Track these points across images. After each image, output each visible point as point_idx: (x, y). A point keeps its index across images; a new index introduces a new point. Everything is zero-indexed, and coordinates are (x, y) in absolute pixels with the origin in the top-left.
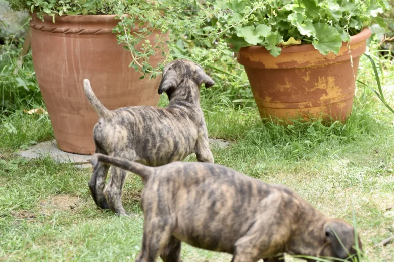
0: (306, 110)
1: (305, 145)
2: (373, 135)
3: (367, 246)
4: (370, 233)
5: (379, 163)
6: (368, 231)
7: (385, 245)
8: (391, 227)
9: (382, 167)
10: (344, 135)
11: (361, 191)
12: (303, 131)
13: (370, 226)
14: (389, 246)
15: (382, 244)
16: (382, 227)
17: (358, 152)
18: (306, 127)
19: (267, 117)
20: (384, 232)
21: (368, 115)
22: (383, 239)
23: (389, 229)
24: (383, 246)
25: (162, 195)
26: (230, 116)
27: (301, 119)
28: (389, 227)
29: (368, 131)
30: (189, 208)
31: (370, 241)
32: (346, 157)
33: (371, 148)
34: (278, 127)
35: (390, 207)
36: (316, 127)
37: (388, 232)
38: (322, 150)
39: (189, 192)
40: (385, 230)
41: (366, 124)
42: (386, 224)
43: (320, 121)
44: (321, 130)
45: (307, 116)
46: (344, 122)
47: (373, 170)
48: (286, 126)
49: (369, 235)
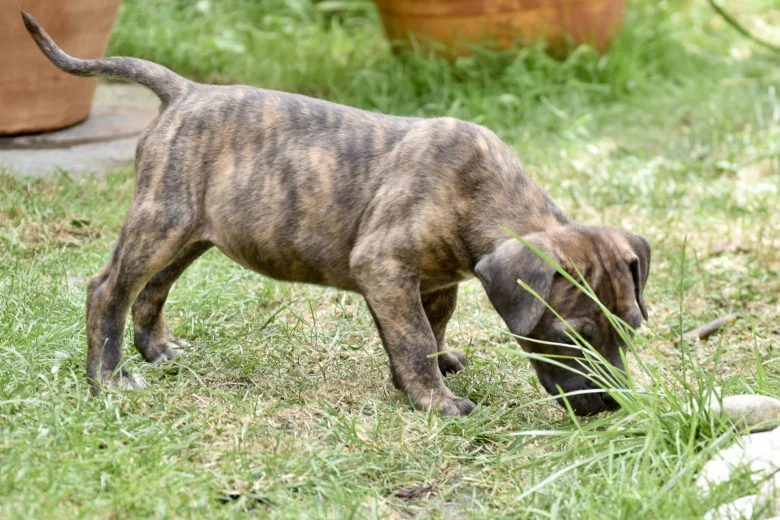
0: (504, 18)
1: (503, 108)
2: (678, 83)
3: (658, 339)
4: (666, 310)
5: (692, 148)
6: (662, 305)
7: (705, 337)
8: (721, 295)
9: (701, 158)
10: (602, 81)
11: (644, 212)
12: (496, 72)
13: (666, 292)
14: (715, 339)
15: (696, 334)
16: (697, 295)
17: (639, 123)
18: (505, 63)
19: (405, 37)
20: (701, 306)
21: (667, 32)
22: (698, 323)
23: (716, 301)
24: (698, 339)
25: (179, 154)
26: (308, 43)
27: (491, 43)
28: (715, 295)
29: (664, 71)
30: (236, 200)
31: (665, 327)
32: (609, 134)
33: (672, 112)
34: (431, 64)
35: (717, 249)
36: (529, 64)
37: (713, 306)
38: (544, 120)
39: (238, 161)
40: (704, 303)
41: (660, 54)
42: (709, 289)
43: (541, 45)
44: (544, 69)
45: (507, 33)
46: (604, 48)
47: (677, 166)
48: (452, 61)
49: (664, 316)
